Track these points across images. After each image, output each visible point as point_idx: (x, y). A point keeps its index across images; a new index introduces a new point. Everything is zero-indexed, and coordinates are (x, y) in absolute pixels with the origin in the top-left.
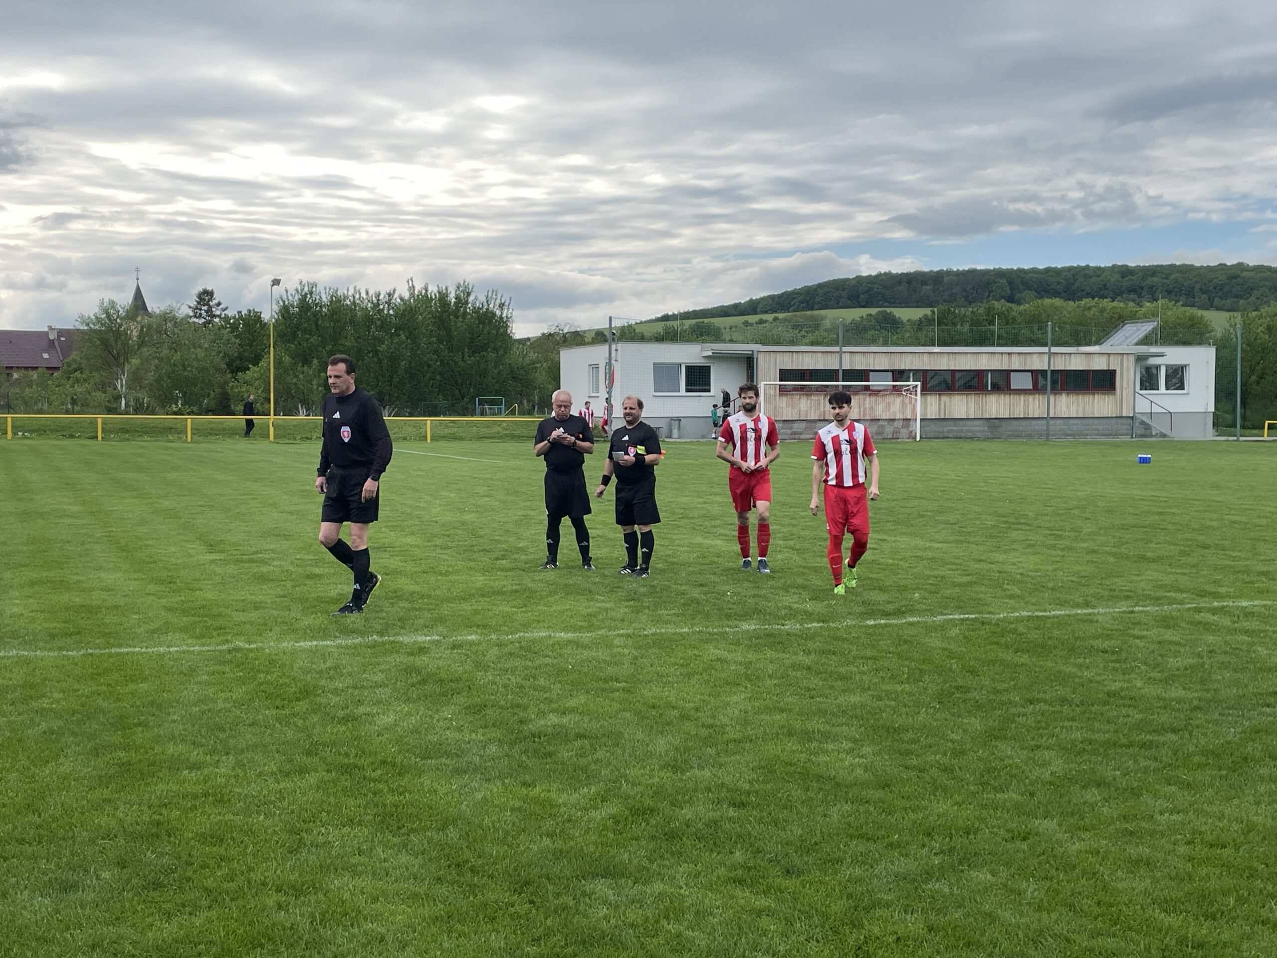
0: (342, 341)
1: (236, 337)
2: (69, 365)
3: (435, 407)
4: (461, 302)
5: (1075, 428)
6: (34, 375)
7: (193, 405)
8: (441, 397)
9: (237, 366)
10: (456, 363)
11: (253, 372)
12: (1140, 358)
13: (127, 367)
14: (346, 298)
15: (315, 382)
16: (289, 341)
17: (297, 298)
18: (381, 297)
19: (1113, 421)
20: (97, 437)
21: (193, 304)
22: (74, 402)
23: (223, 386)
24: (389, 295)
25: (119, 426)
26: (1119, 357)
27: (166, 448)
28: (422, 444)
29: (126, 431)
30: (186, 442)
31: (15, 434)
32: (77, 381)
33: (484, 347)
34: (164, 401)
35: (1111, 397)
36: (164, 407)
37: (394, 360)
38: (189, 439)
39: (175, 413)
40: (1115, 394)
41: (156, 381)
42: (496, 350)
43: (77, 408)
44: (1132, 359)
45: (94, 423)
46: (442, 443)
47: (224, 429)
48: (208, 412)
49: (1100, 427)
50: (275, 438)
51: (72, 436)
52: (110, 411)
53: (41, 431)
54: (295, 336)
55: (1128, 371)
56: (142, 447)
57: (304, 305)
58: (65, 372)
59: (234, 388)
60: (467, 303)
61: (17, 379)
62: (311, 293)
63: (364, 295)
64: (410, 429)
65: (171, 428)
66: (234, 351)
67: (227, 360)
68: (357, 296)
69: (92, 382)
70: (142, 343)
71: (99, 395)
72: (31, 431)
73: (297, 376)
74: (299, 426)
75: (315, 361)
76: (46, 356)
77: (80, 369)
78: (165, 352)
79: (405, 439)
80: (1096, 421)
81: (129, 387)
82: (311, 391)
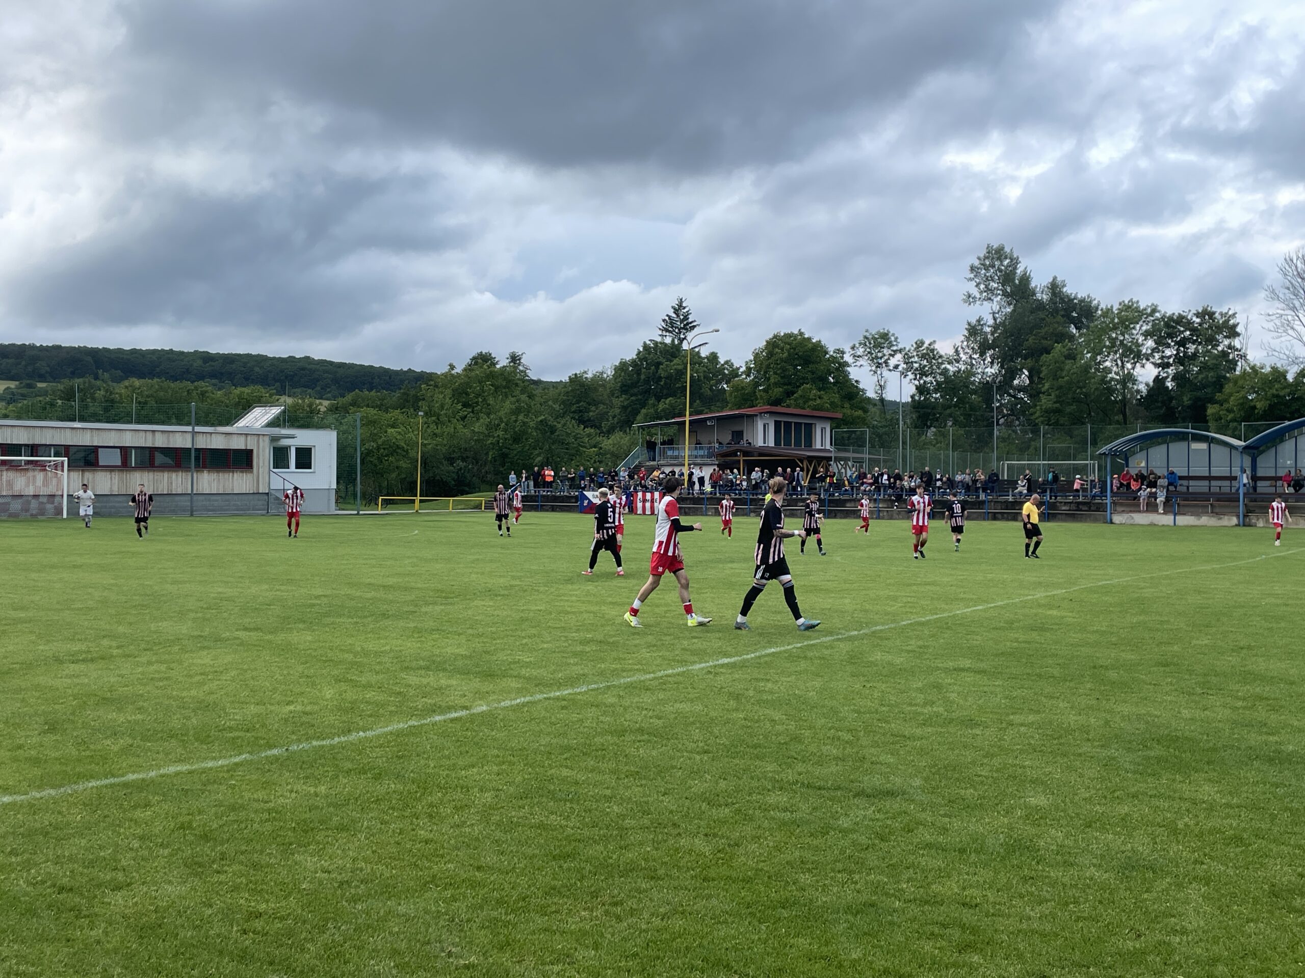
5: (216, 504)
12: (274, 439)
19: (251, 497)
26: (256, 438)
35: (249, 475)
40: (252, 472)
44: (267, 439)
49: (239, 503)
55: (264, 451)
80: (236, 497)
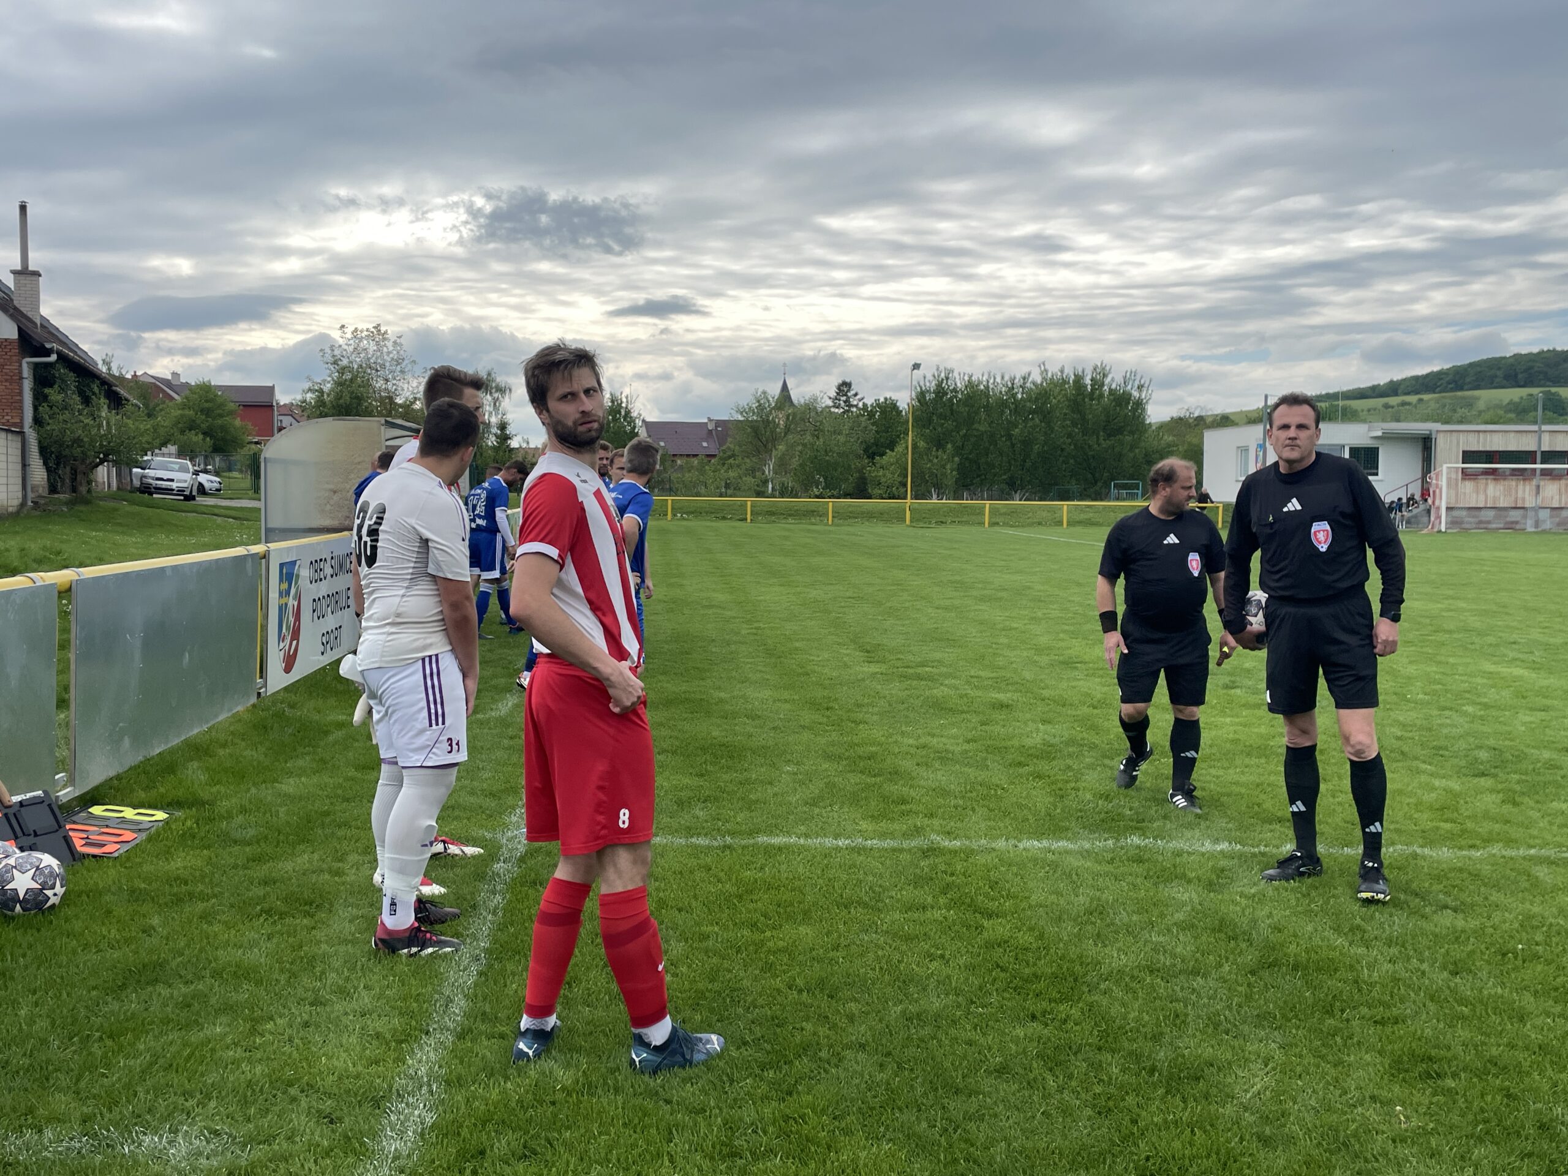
0: (976, 426)
1: (873, 424)
2: (724, 452)
3: (1067, 491)
4: (1097, 384)
6: (695, 461)
7: (833, 488)
8: (1074, 482)
9: (873, 451)
10: (1090, 446)
11: (889, 457)
13: (774, 453)
14: (980, 382)
15: (948, 466)
16: (924, 426)
17: (933, 384)
18: (1016, 381)
20: (746, 519)
21: (833, 394)
22: (727, 486)
23: (860, 471)
24: (1024, 378)
25: (765, 509)
27: (809, 531)
28: (1058, 529)
29: (772, 513)
30: (827, 524)
31: (674, 515)
32: (731, 466)
33: (1120, 431)
34: (806, 485)
36: (806, 490)
37: (1027, 443)
38: (830, 522)
39: (817, 497)
41: (801, 465)
42: (1132, 433)
43: (729, 492)
45: (743, 505)
46: (1079, 529)
47: (863, 513)
48: (847, 495)
50: (911, 521)
51: (724, 518)
52: (759, 494)
53: (697, 513)
54: (930, 421)
56: (789, 530)
57: (940, 391)
58: (721, 459)
59: (872, 472)
60: (1103, 385)
61: (681, 466)
62: (947, 378)
63: (998, 380)
64: (1045, 514)
65: (813, 511)
66: (870, 437)
67: (864, 446)
68: (991, 381)
69: (744, 467)
70: (787, 430)
71: (749, 480)
72: (688, 513)
73: (930, 461)
74: (934, 511)
75: (949, 446)
76: (705, 444)
77: (733, 456)
78: (808, 438)
79: (1040, 524)
81: (775, 473)
82: (944, 475)
